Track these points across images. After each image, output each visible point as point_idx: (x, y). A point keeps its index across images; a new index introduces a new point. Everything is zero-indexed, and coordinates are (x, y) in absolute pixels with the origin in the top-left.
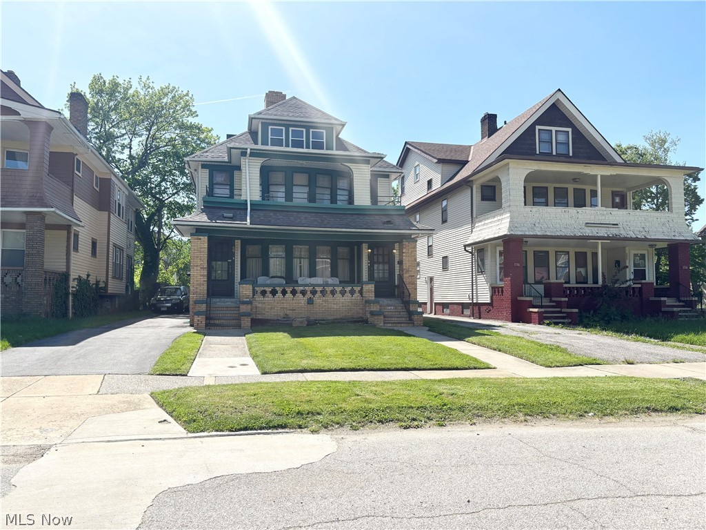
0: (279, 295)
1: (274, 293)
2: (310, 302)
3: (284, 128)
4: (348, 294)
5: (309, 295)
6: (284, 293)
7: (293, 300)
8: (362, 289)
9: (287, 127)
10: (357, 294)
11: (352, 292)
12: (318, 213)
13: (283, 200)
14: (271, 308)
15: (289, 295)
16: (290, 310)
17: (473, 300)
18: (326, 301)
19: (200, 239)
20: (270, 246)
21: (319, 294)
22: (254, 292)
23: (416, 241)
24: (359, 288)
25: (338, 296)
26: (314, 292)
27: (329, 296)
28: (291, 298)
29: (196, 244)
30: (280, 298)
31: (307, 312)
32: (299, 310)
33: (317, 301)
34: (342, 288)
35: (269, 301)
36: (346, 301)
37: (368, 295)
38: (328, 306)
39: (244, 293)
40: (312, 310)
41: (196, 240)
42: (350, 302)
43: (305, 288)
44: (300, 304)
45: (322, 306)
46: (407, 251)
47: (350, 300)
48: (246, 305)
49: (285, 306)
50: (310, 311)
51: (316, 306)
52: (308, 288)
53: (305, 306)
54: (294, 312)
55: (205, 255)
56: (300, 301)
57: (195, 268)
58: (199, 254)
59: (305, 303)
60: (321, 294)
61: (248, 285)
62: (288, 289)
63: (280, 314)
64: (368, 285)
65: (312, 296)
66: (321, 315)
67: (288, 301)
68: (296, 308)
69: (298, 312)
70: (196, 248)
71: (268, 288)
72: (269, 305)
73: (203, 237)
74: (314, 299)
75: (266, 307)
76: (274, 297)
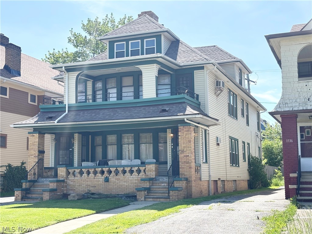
0: (85, 175)
1: (81, 173)
2: (107, 180)
4: (135, 173)
5: (106, 174)
6: (88, 173)
7: (94, 179)
8: (146, 169)
10: (142, 173)
11: (139, 172)
13: (115, 99)
14: (79, 186)
15: (92, 175)
16: (92, 187)
18: (118, 179)
19: (34, 136)
21: (113, 174)
22: (68, 173)
25: (128, 174)
26: (109, 172)
27: (121, 175)
28: (93, 177)
29: (32, 140)
30: (86, 177)
31: (104, 188)
32: (98, 187)
33: (112, 179)
34: (130, 168)
35: (78, 180)
36: (134, 179)
37: (149, 174)
38: (120, 183)
39: (60, 174)
40: (108, 186)
41: (32, 137)
42: (137, 180)
43: (103, 169)
44: (99, 182)
45: (115, 183)
46: (182, 134)
47: (137, 179)
48: (54, 183)
49: (89, 183)
50: (106, 188)
51: (111, 184)
52: (105, 169)
53: (103, 184)
54: (95, 188)
55: (37, 147)
56: (99, 180)
57: (31, 157)
58: (33, 146)
59: (103, 181)
60: (115, 174)
61: (63, 168)
62: (92, 171)
63: (85, 190)
64: (150, 165)
65: (108, 175)
66: (115, 191)
67: (91, 180)
68: (97, 185)
69: (98, 188)
70: (32, 142)
71: (77, 170)
72: (78, 183)
73: (36, 134)
74: (109, 178)
75: (76, 184)
76: (81, 177)
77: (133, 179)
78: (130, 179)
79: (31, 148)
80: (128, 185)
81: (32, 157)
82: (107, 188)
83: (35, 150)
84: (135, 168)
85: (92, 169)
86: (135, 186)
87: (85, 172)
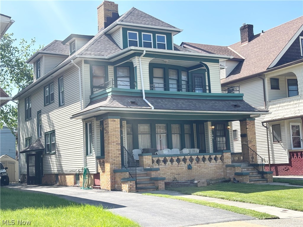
0: (169, 163)
1: (165, 161)
2: (190, 167)
3: (137, 33)
4: (213, 161)
5: (188, 162)
6: (172, 161)
7: (178, 166)
8: (222, 156)
9: (140, 32)
10: (219, 161)
11: (216, 159)
12: (191, 99)
14: (164, 174)
15: (175, 163)
16: (177, 174)
17: (270, 162)
18: (200, 167)
19: (115, 121)
20: (139, 125)
21: (194, 162)
22: (153, 162)
23: (255, 119)
24: (220, 156)
25: (207, 162)
26: (191, 160)
27: (202, 163)
28: (177, 165)
29: (112, 125)
30: (170, 166)
31: (188, 175)
32: (182, 174)
33: (194, 167)
34: (209, 156)
35: (162, 168)
36: (213, 166)
37: (227, 161)
38: (201, 170)
39: (146, 162)
40: (191, 174)
41: (112, 122)
42: (215, 167)
43: (185, 157)
44: (183, 170)
45: (197, 170)
46: (249, 127)
47: (215, 165)
48: (155, 172)
49: (174, 171)
50: (189, 175)
51: (194, 171)
52: (187, 157)
53: (186, 171)
54: (179, 176)
55: (119, 134)
56: (183, 167)
57: (112, 144)
58: (115, 132)
59: (186, 168)
60: (196, 162)
61: (149, 156)
62: (175, 159)
63: (170, 178)
64: (227, 153)
65: (191, 163)
66: (197, 177)
67: (175, 168)
68: (181, 173)
69: (182, 176)
70: (113, 128)
71: (161, 158)
72: (163, 171)
73: (117, 119)
74: (192, 165)
75: (161, 173)
76: (165, 165)
77: (211, 166)
78: (210, 166)
79: (111, 134)
80: (208, 171)
81: (114, 144)
82: (191, 175)
83: (117, 137)
84: (213, 156)
85: (176, 157)
86: (214, 172)
87: (169, 160)
